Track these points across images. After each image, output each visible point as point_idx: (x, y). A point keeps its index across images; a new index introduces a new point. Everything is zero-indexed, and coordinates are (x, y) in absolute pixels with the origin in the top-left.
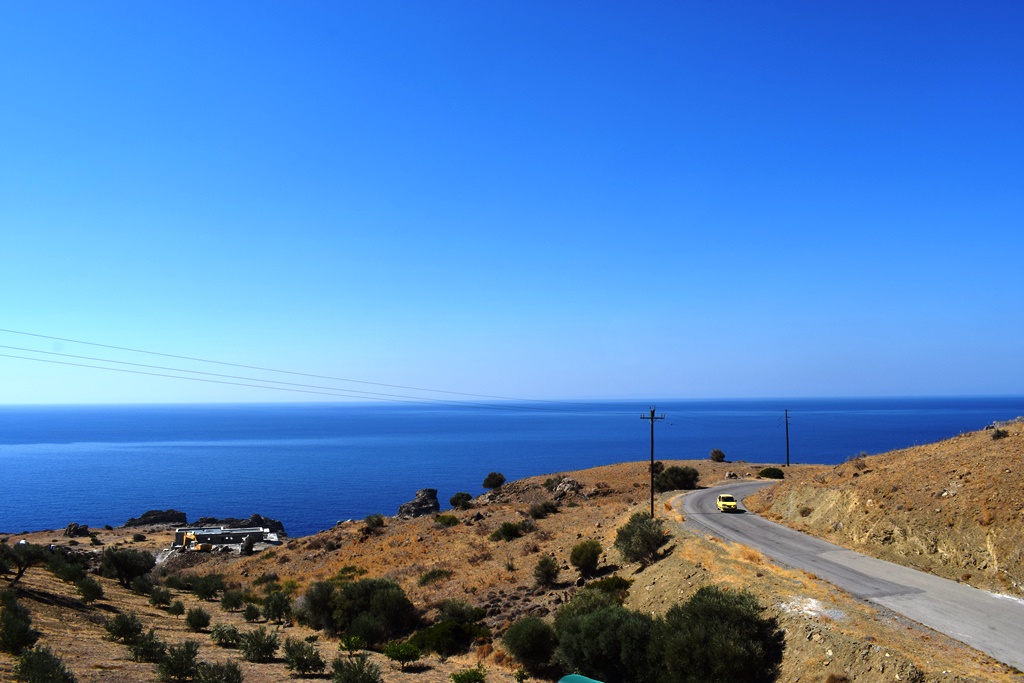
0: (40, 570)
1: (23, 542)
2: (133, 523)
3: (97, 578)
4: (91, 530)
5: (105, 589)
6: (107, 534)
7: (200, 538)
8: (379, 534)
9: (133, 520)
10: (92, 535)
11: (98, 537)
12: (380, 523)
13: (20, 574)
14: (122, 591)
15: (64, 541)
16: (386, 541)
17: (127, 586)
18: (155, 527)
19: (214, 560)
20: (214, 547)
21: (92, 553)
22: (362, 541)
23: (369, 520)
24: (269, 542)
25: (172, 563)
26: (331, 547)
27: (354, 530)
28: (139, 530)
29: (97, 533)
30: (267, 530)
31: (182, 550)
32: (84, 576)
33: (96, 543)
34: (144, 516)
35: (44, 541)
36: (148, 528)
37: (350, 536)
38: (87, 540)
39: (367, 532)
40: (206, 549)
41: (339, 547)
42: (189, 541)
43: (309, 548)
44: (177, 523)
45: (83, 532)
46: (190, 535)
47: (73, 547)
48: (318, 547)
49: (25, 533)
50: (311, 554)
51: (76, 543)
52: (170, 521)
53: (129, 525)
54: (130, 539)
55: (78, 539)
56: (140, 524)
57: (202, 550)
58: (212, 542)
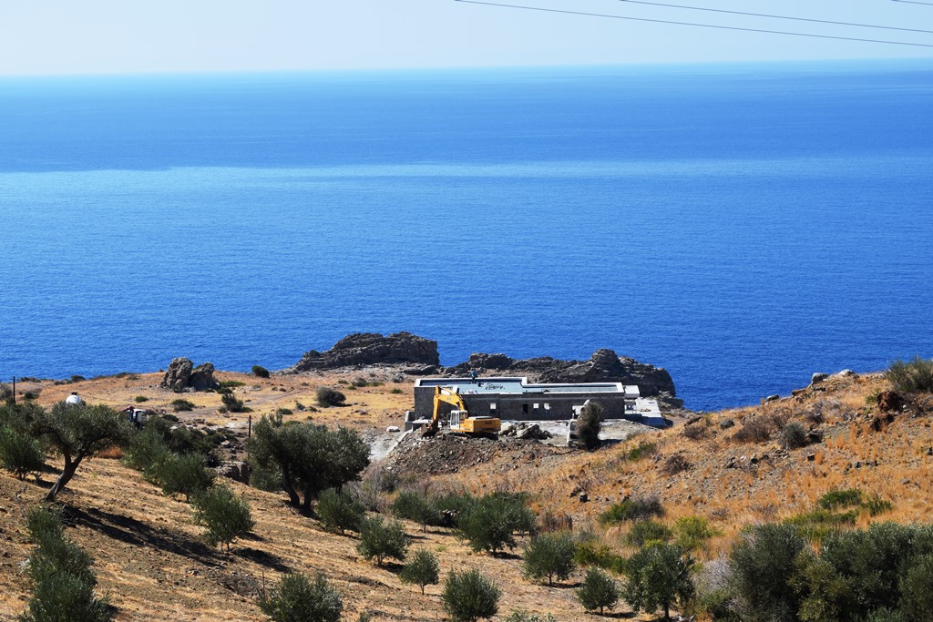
0: (112, 465)
1: (71, 399)
2: (314, 362)
3: (237, 489)
4: (220, 376)
5: (256, 514)
6: (257, 387)
7: (472, 405)
9: (315, 354)
10: (224, 389)
11: (238, 394)
12: (927, 385)
13: (69, 472)
14: (296, 522)
15: (162, 400)
17: (306, 511)
18: (366, 372)
19: (505, 457)
20: (505, 425)
21: (225, 430)
22: (877, 426)
23: (897, 373)
24: (638, 419)
25: (406, 459)
26: (798, 439)
27: (856, 398)
28: (330, 380)
29: (234, 384)
30: (633, 390)
31: (431, 432)
32: (208, 482)
33: (234, 406)
34: (342, 346)
35: (116, 398)
36: (350, 374)
37: (846, 414)
38: (207, 401)
39: (892, 404)
40: (486, 432)
41: (816, 439)
42: (446, 409)
43: (741, 438)
44: (416, 366)
45: (199, 379)
46: (449, 394)
47: (182, 416)
48: (763, 437)
49: (77, 379)
50: (747, 453)
51: (187, 407)
52: (401, 360)
53: (306, 367)
54: (309, 400)
55: (192, 397)
56: (332, 365)
57: (478, 433)
58: (501, 414)
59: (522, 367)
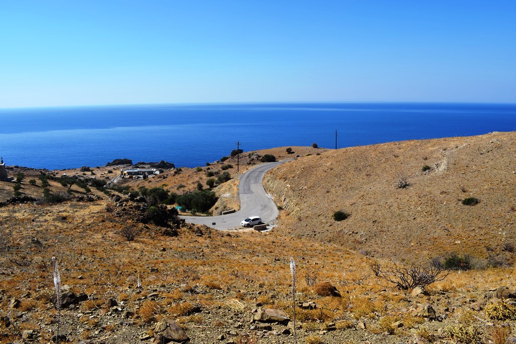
0: (74, 185)
1: (65, 174)
2: (109, 165)
3: (90, 187)
4: (91, 169)
5: (92, 190)
6: (97, 170)
7: (129, 173)
8: (179, 174)
9: (109, 163)
10: (91, 171)
11: (94, 172)
12: (181, 170)
15: (81, 173)
16: (181, 175)
18: (118, 166)
19: (133, 181)
20: (134, 176)
21: (92, 178)
22: (173, 176)
23: (177, 169)
25: (119, 182)
26: (164, 178)
27: (173, 172)
28: (111, 168)
29: (93, 170)
30: (155, 170)
31: (123, 177)
32: (86, 186)
33: (93, 174)
34: (114, 162)
35: (70, 174)
36: (115, 167)
37: (171, 174)
38: (89, 173)
39: (176, 173)
40: (131, 177)
41: (167, 178)
42: (125, 174)
43: (158, 178)
44: (128, 165)
45: (88, 170)
46: (125, 172)
47: (84, 176)
48: (161, 178)
49: (65, 170)
51: (85, 174)
52: (125, 164)
53: (107, 166)
54: (106, 172)
55: (86, 173)
56: (112, 165)
57: (130, 177)
59: (147, 164)
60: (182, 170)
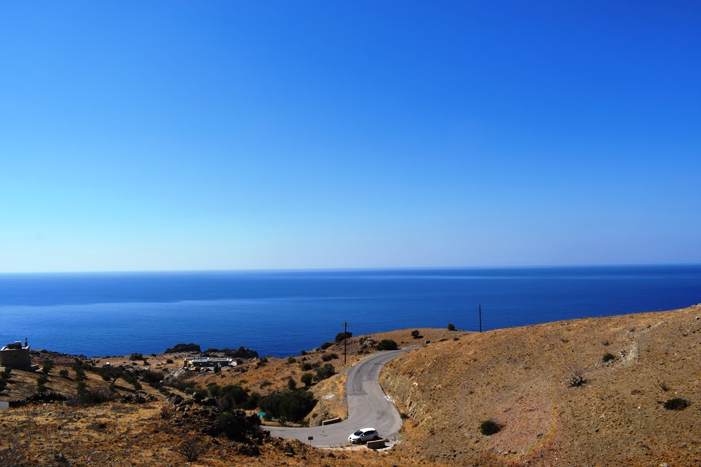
0: (120, 379)
1: (108, 363)
2: (169, 351)
3: (141, 383)
4: (144, 357)
5: (143, 386)
6: (153, 359)
7: (195, 364)
8: (264, 366)
9: (169, 349)
10: (145, 360)
11: (148, 361)
12: (266, 361)
13: (115, 381)
15: (130, 363)
16: (266, 368)
17: (152, 386)
18: (181, 354)
20: (202, 368)
21: (144, 370)
22: (256, 369)
23: (261, 359)
25: (181, 377)
26: (244, 371)
27: (255, 364)
28: (169, 357)
29: (147, 359)
30: (231, 360)
31: (187, 370)
32: (136, 381)
33: (147, 364)
34: (175, 347)
35: (116, 363)
36: (177, 355)
37: (252, 366)
38: (142, 362)
39: (259, 364)
40: (198, 370)
41: (247, 371)
42: (190, 365)
43: (235, 371)
44: (195, 352)
45: (139, 358)
46: (190, 362)
47: (134, 367)
48: (239, 371)
49: (108, 357)
51: (136, 364)
52: (191, 350)
53: (166, 352)
54: (164, 362)
55: (137, 362)
56: (173, 352)
57: (196, 370)
58: (202, 366)
59: (221, 351)
60: (269, 360)
